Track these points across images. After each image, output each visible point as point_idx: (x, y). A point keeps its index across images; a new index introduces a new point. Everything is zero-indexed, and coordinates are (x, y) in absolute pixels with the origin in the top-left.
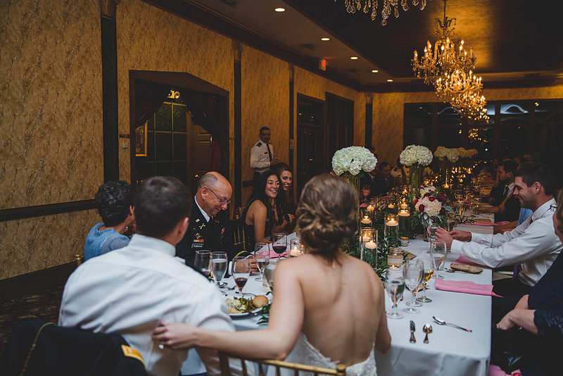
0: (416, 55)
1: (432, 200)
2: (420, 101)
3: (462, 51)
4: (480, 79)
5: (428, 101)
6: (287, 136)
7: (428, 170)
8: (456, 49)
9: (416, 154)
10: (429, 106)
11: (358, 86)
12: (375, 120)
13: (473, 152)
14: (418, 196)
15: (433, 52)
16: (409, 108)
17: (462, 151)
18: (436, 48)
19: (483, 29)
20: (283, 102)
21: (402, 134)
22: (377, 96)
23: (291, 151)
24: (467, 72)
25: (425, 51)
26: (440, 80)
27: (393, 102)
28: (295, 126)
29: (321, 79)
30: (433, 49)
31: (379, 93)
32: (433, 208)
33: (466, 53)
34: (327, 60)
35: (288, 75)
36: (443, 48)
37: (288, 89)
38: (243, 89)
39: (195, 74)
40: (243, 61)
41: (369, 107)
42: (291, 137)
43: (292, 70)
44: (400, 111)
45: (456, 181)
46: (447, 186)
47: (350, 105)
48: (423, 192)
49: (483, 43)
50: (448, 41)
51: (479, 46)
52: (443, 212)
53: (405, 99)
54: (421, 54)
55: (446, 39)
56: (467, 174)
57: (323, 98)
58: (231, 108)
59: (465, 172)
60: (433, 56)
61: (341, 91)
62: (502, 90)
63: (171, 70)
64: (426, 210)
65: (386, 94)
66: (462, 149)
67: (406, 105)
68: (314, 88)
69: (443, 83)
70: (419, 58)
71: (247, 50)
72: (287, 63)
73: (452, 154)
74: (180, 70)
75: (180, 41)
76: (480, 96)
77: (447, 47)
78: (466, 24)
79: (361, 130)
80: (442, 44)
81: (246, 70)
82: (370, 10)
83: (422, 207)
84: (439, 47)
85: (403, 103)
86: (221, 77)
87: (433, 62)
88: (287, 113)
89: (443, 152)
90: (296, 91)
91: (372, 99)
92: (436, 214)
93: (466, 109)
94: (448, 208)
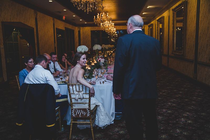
0: (95, 17)
1: (102, 58)
2: (96, 30)
3: (108, 16)
4: (114, 24)
5: (98, 30)
6: (54, 43)
7: (100, 52)
8: (106, 15)
9: (97, 47)
10: (99, 31)
11: (75, 25)
12: (81, 36)
13: (113, 46)
14: (99, 58)
15: (100, 16)
16: (92, 32)
17: (110, 46)
18: (100, 15)
19: (113, 9)
20: (52, 31)
21: (90, 41)
22: (81, 28)
23: (55, 47)
24: (109, 22)
25: (97, 16)
26: (102, 24)
27: (87, 30)
28: (56, 39)
29: (63, 23)
30: (99, 15)
31: (82, 27)
32: (102, 61)
33: (109, 17)
34: (65, 16)
35: (53, 22)
36: (102, 15)
37: (53, 26)
38: (39, 27)
39: (23, 22)
40: (38, 17)
41: (79, 32)
42: (55, 43)
43: (54, 20)
44: (90, 33)
45: (108, 55)
46: (105, 56)
47: (73, 31)
48: (100, 57)
49: (114, 12)
50: (104, 13)
51: (113, 13)
52: (105, 61)
53: (91, 29)
54: (96, 17)
55: (103, 12)
56: (111, 53)
57: (64, 29)
58: (35, 33)
59: (111, 52)
60: (100, 17)
61: (70, 27)
62: (120, 26)
63: (15, 21)
64: (101, 61)
65: (85, 27)
66: (110, 45)
67: (91, 31)
68: (61, 26)
69: (103, 25)
70: (96, 18)
71: (39, 14)
72: (52, 18)
73: (107, 47)
74: (18, 21)
75: (17, 11)
76: (114, 28)
77: (104, 15)
78: (109, 7)
79: (77, 39)
80: (102, 14)
81: (39, 20)
82: (84, 10)
83: (100, 60)
84: (101, 15)
85: (90, 30)
86: (31, 23)
87: (100, 19)
88: (53, 35)
89: (104, 46)
90: (55, 27)
91: (80, 29)
92: (103, 62)
93: (110, 32)
94: (106, 60)
